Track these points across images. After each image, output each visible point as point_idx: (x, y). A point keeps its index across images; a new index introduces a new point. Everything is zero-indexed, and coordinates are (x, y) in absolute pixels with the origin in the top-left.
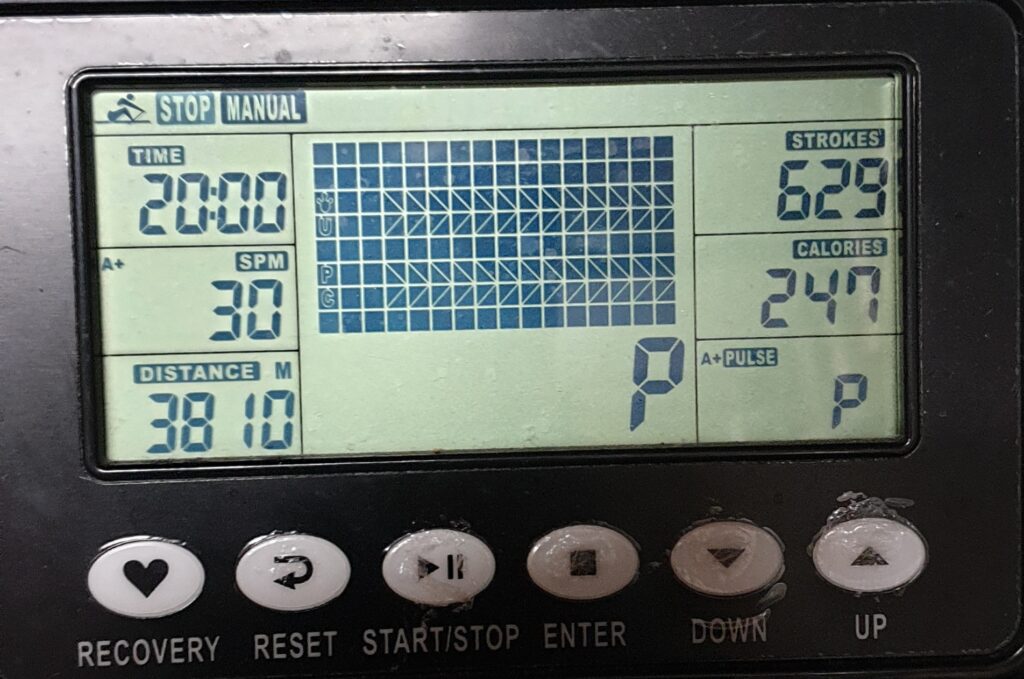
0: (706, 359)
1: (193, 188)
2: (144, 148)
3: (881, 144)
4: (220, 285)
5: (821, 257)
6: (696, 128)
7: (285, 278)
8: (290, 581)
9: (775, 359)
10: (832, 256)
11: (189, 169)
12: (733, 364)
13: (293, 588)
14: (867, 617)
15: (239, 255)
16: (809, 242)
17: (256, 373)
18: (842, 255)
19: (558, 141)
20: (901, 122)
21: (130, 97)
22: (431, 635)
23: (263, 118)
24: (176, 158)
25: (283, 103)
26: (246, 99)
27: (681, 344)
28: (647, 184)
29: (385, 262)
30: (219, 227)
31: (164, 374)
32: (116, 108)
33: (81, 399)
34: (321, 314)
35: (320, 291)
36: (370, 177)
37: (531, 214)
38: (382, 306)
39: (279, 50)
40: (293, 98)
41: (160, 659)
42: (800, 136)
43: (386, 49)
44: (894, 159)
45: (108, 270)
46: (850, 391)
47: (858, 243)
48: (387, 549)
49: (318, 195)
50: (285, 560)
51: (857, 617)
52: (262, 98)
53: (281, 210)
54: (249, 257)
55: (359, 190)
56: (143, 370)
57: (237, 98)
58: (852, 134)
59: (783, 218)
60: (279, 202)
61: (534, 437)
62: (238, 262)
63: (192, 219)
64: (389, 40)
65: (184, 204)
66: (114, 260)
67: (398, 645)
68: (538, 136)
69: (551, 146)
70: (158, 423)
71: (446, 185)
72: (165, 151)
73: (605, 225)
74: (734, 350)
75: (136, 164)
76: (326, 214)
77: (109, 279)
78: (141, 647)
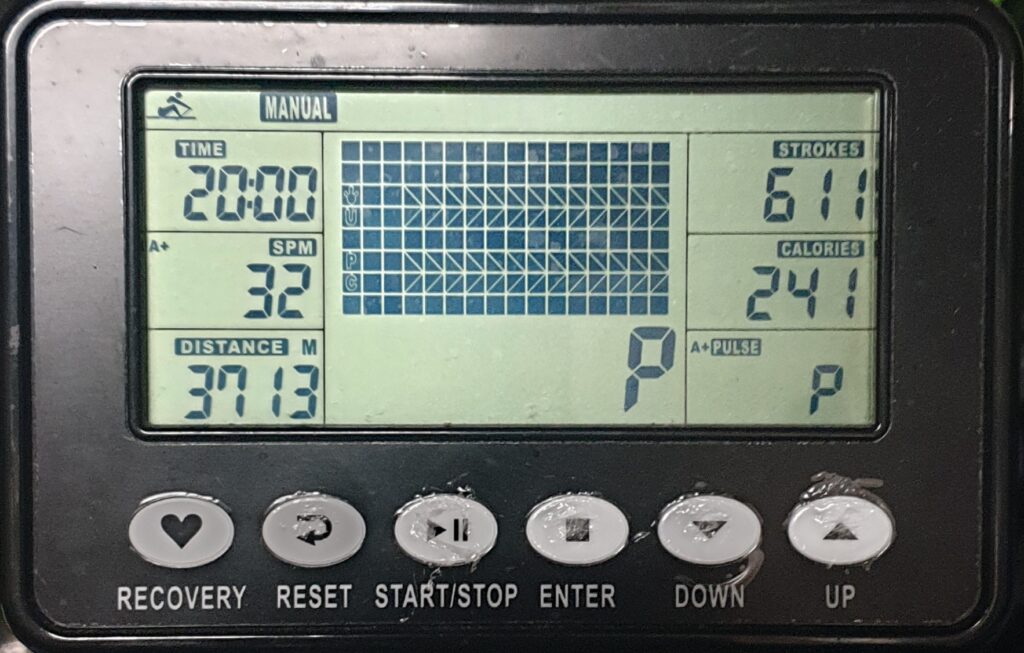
0: (695, 348)
1: (233, 180)
2: (190, 142)
3: (861, 154)
4: (254, 268)
5: (803, 256)
6: (691, 136)
7: (313, 263)
8: (311, 538)
9: (759, 349)
10: (813, 256)
11: (229, 161)
12: (720, 352)
13: (313, 544)
14: (837, 588)
15: (272, 241)
16: (793, 243)
17: (285, 348)
18: (822, 255)
19: (564, 145)
20: (879, 135)
21: (179, 95)
22: (437, 592)
23: (298, 117)
24: (218, 151)
25: (317, 103)
26: (283, 100)
27: (673, 333)
28: (644, 186)
29: (404, 251)
30: (255, 215)
31: (202, 347)
32: (165, 105)
33: (128, 367)
34: (345, 297)
35: (345, 276)
36: (393, 173)
37: (538, 211)
38: (400, 291)
39: (313, 55)
40: (325, 99)
41: (192, 605)
42: (786, 145)
43: (411, 57)
44: (872, 167)
45: (155, 252)
46: (827, 380)
47: (837, 245)
48: (399, 511)
49: (345, 189)
50: (307, 519)
51: (828, 588)
52: (297, 99)
53: (311, 201)
54: (281, 243)
55: (382, 185)
56: (183, 343)
57: (275, 99)
58: (834, 145)
59: (769, 220)
60: (310, 194)
61: (536, 414)
62: (272, 247)
63: (231, 207)
64: (413, 49)
65: (224, 194)
66: (160, 243)
67: (407, 600)
68: (547, 140)
69: (558, 149)
70: (195, 392)
71: (461, 182)
72: (208, 146)
73: (605, 222)
74: (722, 340)
75: (182, 156)
76: (352, 206)
77: (154, 259)
78: (175, 593)
